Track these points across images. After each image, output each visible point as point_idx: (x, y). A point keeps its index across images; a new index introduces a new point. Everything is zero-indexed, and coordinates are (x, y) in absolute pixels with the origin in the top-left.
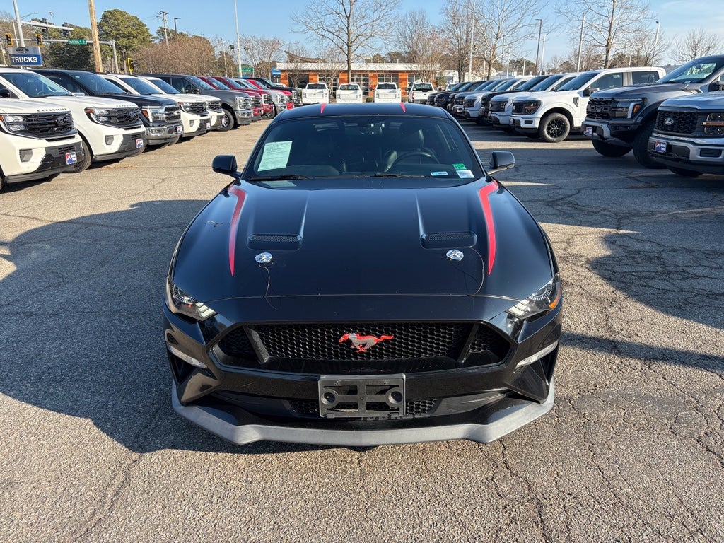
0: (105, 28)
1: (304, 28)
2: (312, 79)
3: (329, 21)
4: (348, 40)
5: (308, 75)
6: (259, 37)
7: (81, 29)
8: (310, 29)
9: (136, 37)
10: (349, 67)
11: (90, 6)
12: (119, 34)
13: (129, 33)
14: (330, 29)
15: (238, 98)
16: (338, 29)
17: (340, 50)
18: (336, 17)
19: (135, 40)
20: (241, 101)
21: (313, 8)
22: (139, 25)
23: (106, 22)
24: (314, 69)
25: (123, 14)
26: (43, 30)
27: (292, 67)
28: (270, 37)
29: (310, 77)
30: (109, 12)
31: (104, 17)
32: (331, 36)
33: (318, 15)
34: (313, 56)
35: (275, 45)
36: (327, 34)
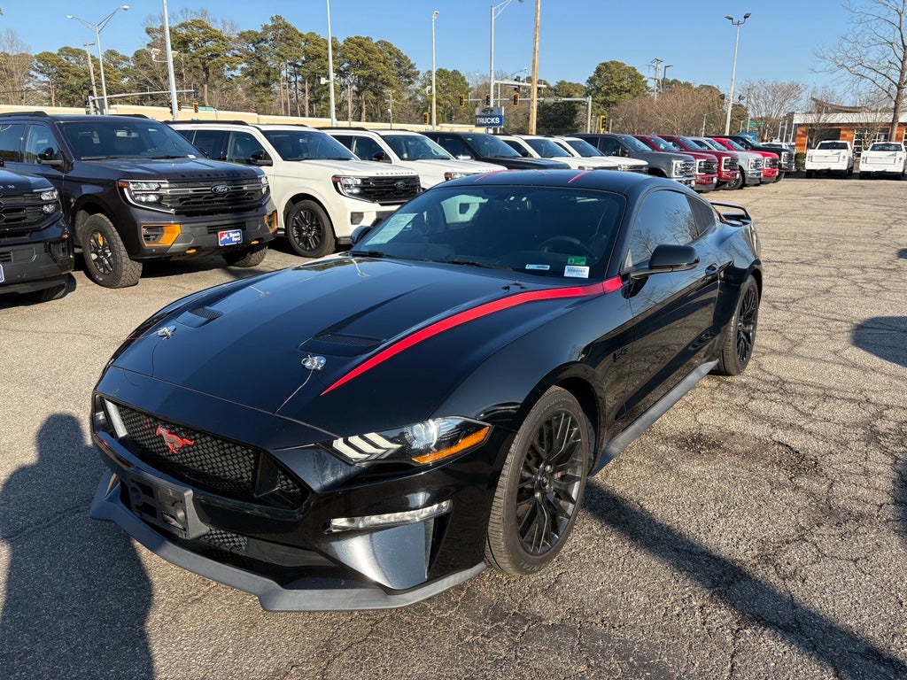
0: (597, 83)
1: (833, 65)
2: (845, 136)
3: (873, 54)
4: (901, 79)
5: (840, 129)
6: (769, 83)
7: (574, 85)
8: (842, 66)
9: (629, 91)
10: (895, 118)
11: (534, 61)
12: (610, 89)
13: (621, 87)
14: (874, 66)
15: (675, 162)
16: (887, 64)
17: (886, 95)
18: (887, 47)
19: (627, 94)
20: (679, 165)
21: (850, 37)
22: (635, 77)
23: (600, 76)
24: (847, 122)
25: (618, 65)
26: (515, 89)
27: (811, 119)
28: (785, 81)
29: (842, 132)
30: (604, 64)
31: (599, 70)
32: (873, 75)
33: (859, 47)
34: (847, 103)
35: (790, 91)
36: (867, 72)
